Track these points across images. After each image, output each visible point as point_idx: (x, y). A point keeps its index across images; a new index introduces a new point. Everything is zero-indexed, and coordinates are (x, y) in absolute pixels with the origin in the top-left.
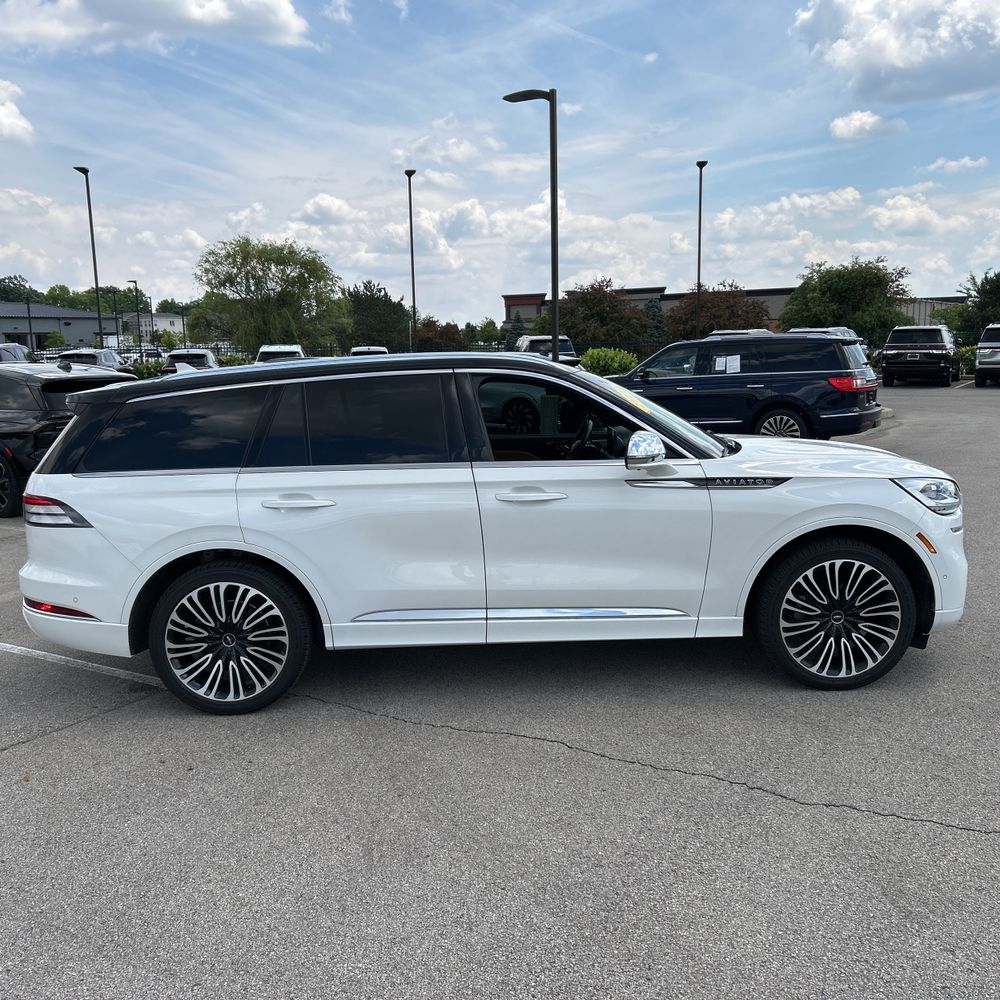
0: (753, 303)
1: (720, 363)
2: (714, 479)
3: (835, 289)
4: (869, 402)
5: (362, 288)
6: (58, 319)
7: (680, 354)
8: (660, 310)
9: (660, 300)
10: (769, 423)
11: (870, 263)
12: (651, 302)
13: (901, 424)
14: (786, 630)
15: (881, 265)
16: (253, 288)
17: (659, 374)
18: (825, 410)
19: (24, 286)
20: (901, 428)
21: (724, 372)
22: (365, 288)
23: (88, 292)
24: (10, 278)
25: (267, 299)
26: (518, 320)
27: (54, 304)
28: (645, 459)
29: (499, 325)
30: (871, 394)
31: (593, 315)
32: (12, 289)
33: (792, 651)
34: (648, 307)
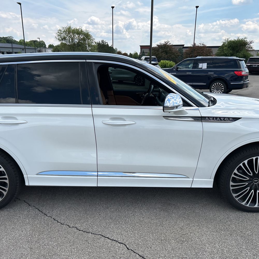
0: (208, 50)
1: (200, 65)
2: (205, 117)
3: (232, 46)
4: (246, 79)
5: (101, 42)
6: (21, 48)
7: (188, 62)
8: (182, 51)
9: (183, 48)
10: (214, 85)
11: (242, 39)
12: (180, 48)
13: (252, 86)
14: (233, 186)
15: (245, 39)
16: (71, 41)
17: (182, 68)
18: (232, 81)
19: (13, 39)
20: (252, 87)
21: (202, 68)
22: (102, 42)
23: (30, 41)
24: (9, 37)
25: (74, 44)
26: (143, 52)
27: (21, 45)
28: (173, 108)
29: (139, 54)
30: (247, 77)
31: (164, 52)
32: (9, 40)
33: (234, 195)
34: (179, 50)
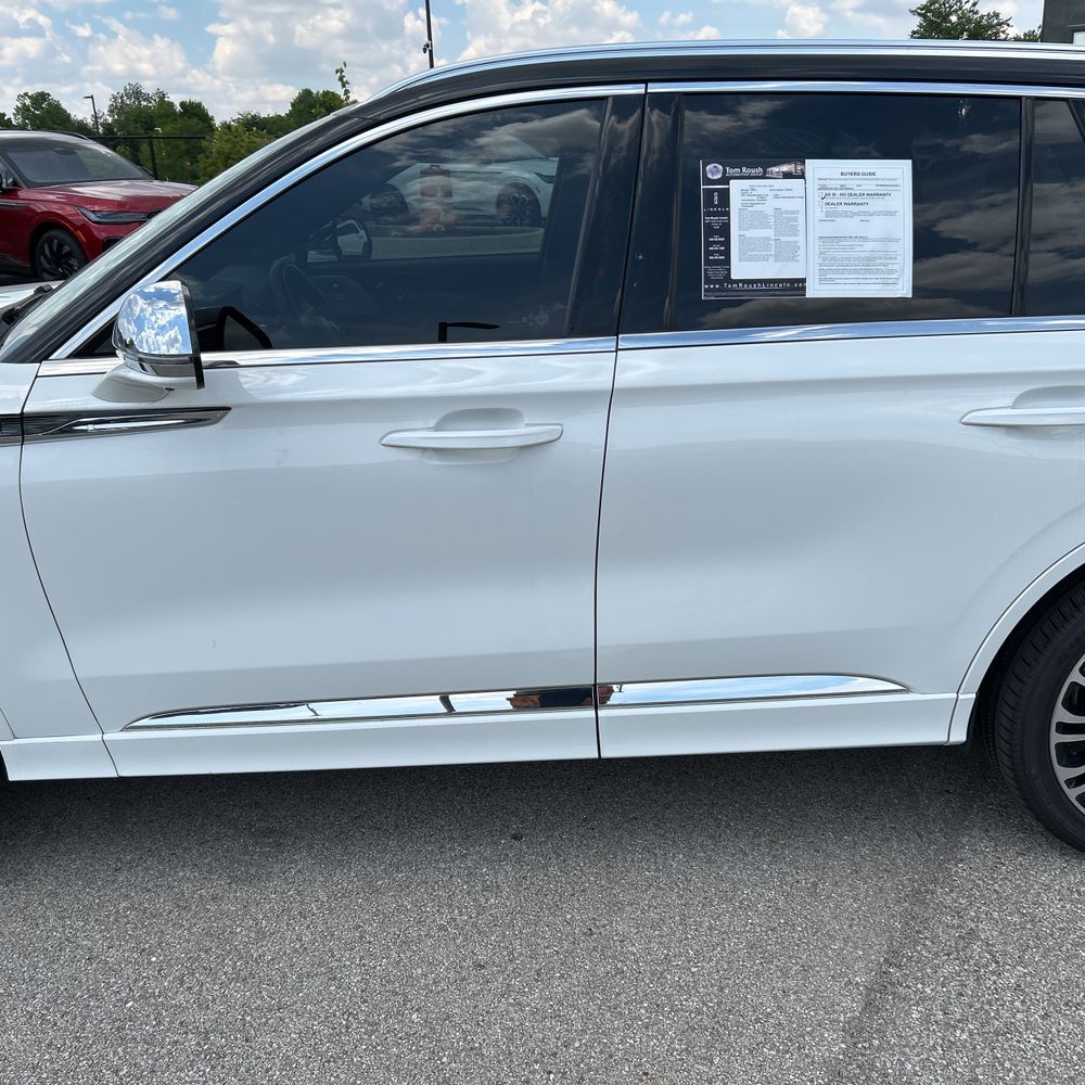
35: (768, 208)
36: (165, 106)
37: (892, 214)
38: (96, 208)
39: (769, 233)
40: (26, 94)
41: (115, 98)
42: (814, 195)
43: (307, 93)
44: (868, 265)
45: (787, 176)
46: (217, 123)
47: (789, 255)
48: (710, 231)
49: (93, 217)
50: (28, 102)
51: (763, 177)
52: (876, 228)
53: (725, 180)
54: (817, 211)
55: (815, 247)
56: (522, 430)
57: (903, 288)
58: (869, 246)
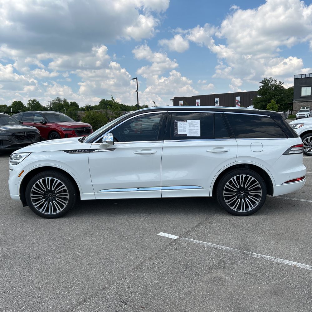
35: (182, 126)
36: (66, 103)
37: (198, 126)
38: (64, 127)
39: (182, 129)
40: (30, 100)
41: (53, 101)
42: (188, 124)
43: (104, 100)
44: (195, 133)
45: (185, 122)
46: (80, 107)
47: (185, 131)
48: (175, 128)
49: (63, 129)
50: (31, 102)
51: (182, 122)
52: (196, 128)
53: (177, 122)
54: (188, 126)
55: (188, 130)
56: (151, 151)
57: (199, 135)
58: (195, 130)
